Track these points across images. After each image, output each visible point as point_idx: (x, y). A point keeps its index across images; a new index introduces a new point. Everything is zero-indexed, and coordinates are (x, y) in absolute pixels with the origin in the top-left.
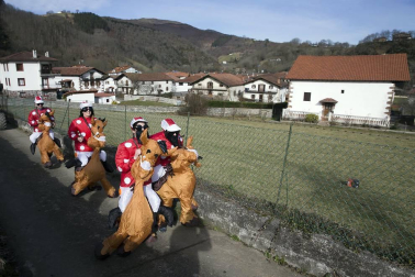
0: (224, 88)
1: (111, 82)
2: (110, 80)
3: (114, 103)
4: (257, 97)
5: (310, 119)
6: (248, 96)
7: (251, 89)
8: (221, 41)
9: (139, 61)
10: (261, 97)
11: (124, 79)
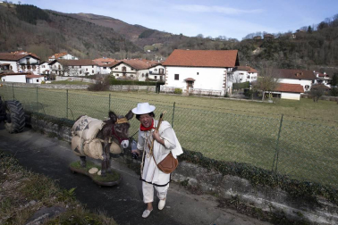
0: (134, 71)
1: (47, 66)
2: (46, 64)
3: (43, 83)
4: (158, 77)
5: (177, 92)
6: (152, 77)
7: (154, 72)
8: (147, 34)
9: (77, 49)
10: (161, 77)
11: (57, 64)
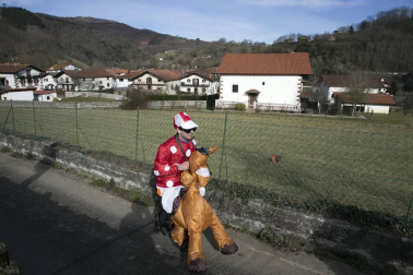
0: (162, 83)
1: (50, 80)
2: (49, 77)
3: (55, 100)
4: (192, 90)
5: (239, 108)
6: (184, 89)
7: (186, 83)
8: (156, 40)
9: (78, 59)
10: (196, 90)
11: (64, 76)
